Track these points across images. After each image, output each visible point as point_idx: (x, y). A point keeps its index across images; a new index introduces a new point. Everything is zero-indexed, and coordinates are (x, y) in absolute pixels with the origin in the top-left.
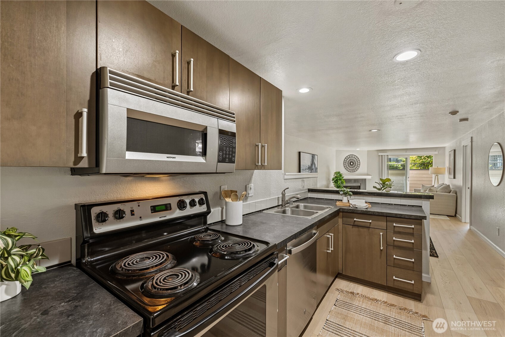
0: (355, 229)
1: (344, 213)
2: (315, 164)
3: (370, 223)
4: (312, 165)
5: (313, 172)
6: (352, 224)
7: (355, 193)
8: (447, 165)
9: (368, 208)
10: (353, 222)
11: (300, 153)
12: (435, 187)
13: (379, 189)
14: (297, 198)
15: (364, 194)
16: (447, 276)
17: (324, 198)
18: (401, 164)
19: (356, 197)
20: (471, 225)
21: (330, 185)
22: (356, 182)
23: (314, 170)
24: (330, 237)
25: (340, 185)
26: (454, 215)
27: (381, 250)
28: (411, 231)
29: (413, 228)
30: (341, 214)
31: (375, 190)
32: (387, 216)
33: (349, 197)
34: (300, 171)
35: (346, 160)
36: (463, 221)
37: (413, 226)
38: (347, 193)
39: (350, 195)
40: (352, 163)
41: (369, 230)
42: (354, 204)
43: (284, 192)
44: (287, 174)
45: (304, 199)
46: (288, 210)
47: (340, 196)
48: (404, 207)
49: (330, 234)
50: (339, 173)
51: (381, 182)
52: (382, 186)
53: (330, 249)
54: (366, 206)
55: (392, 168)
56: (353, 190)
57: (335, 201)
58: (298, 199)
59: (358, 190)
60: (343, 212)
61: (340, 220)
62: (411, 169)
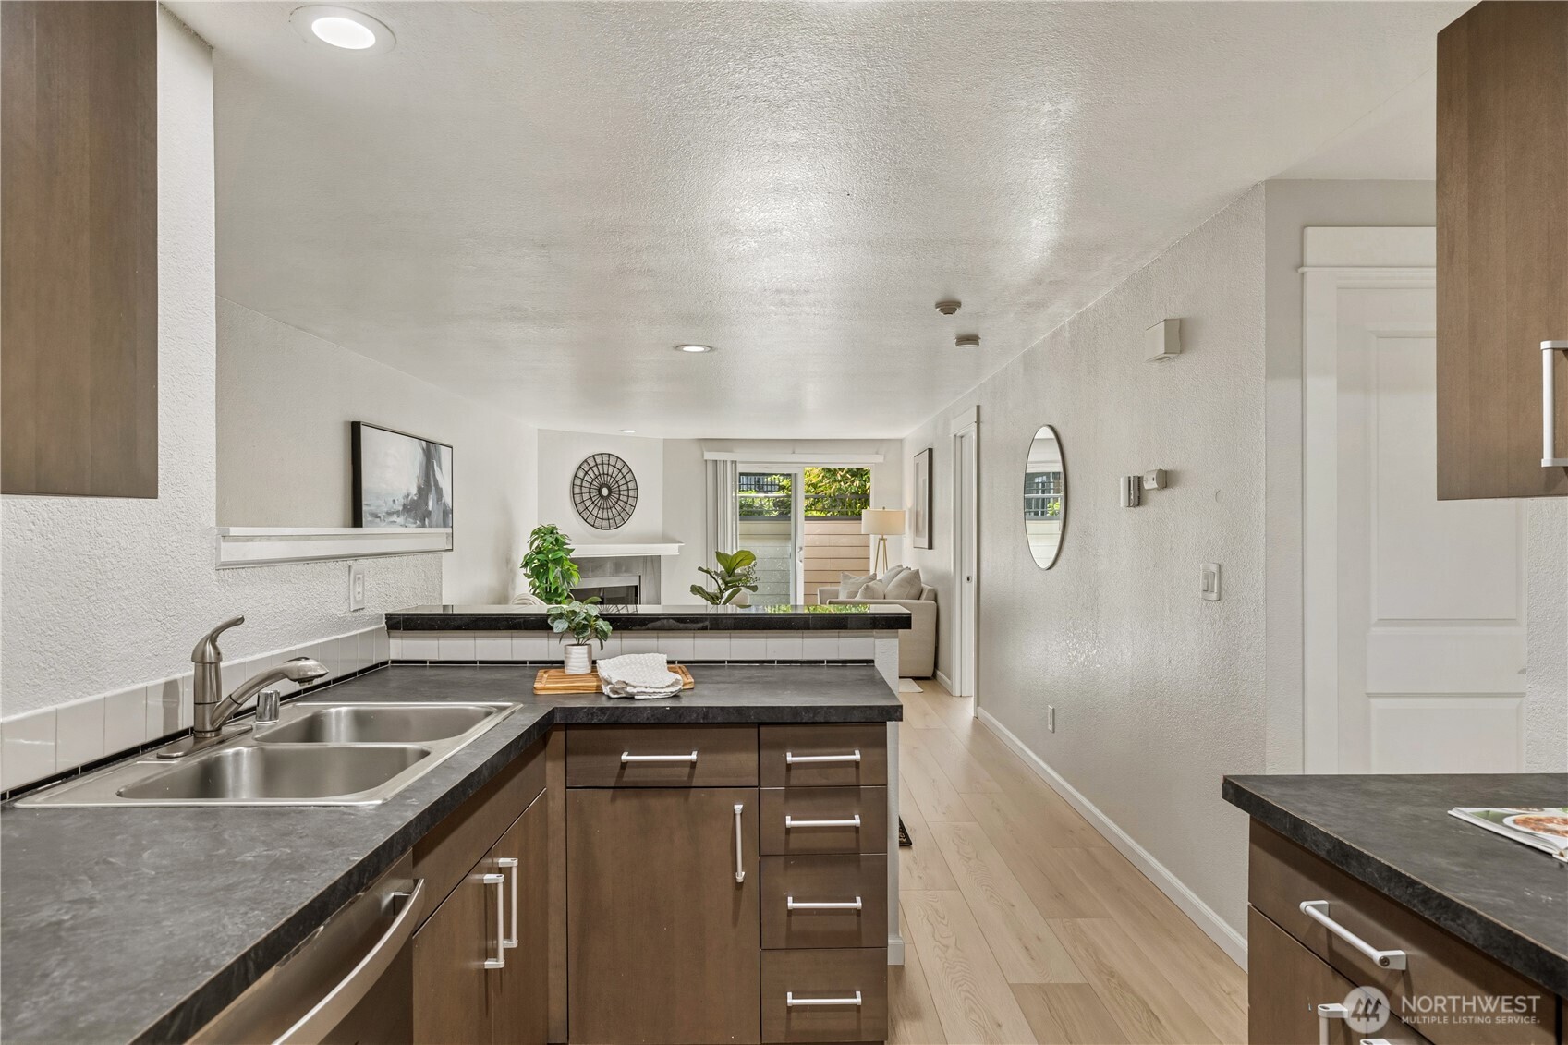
0: (626, 806)
1: (573, 733)
2: (439, 491)
3: (693, 764)
4: (423, 491)
5: (430, 526)
6: (612, 785)
7: (623, 624)
8: (909, 502)
9: (680, 691)
10: (617, 770)
11: (355, 428)
12: (881, 581)
13: (714, 599)
14: (301, 681)
15: (658, 623)
16: (944, 919)
17: (473, 659)
18: (777, 498)
19: (630, 641)
20: (978, 703)
21: (513, 589)
22: (623, 569)
23: (437, 516)
24: (501, 879)
25: (557, 589)
26: (930, 675)
27: (739, 886)
28: (850, 777)
29: (856, 764)
30: (558, 738)
31: (699, 605)
32: (760, 724)
33: (595, 643)
34: (357, 521)
35: (581, 474)
36: (956, 692)
37: (857, 756)
38: (584, 627)
39: (602, 636)
40: (605, 492)
41: (687, 798)
42: (618, 682)
43: (209, 648)
44: (234, 531)
45: (360, 672)
46: (240, 759)
47: (554, 643)
48: (815, 670)
49: (503, 861)
50: (552, 531)
51: (721, 569)
52: (723, 586)
53: (503, 943)
54: (672, 685)
55: (748, 512)
56: (613, 609)
57: (528, 672)
58: (307, 686)
59: (631, 609)
60: (567, 727)
61: (552, 771)
62: (807, 518)
